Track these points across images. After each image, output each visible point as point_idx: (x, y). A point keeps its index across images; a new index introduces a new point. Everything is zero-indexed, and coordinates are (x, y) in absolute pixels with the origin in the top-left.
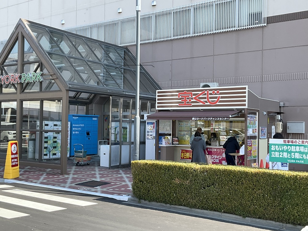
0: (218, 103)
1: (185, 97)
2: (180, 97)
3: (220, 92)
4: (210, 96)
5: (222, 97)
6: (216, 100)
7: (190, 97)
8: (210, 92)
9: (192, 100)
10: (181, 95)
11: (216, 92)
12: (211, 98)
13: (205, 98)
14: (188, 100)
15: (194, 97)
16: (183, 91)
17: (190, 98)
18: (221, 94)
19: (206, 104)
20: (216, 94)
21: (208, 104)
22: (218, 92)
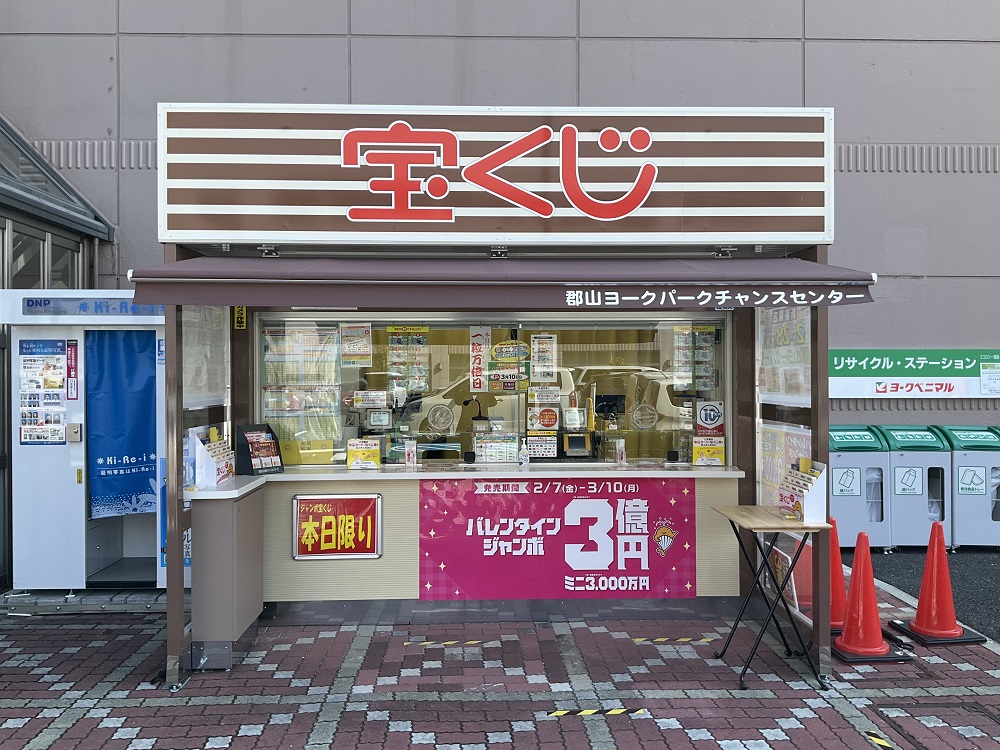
0: (639, 212)
1: (401, 162)
2: (362, 161)
3: (656, 137)
4: (582, 162)
5: (667, 174)
6: (628, 187)
7: (439, 162)
8: (583, 137)
9: (453, 187)
10: (364, 149)
11: (625, 137)
12: (590, 175)
13: (547, 175)
14: (424, 187)
15: (465, 162)
16: (384, 120)
17: (438, 170)
18: (661, 150)
19: (558, 212)
20: (625, 152)
21: (575, 212)
22: (640, 139)
